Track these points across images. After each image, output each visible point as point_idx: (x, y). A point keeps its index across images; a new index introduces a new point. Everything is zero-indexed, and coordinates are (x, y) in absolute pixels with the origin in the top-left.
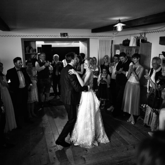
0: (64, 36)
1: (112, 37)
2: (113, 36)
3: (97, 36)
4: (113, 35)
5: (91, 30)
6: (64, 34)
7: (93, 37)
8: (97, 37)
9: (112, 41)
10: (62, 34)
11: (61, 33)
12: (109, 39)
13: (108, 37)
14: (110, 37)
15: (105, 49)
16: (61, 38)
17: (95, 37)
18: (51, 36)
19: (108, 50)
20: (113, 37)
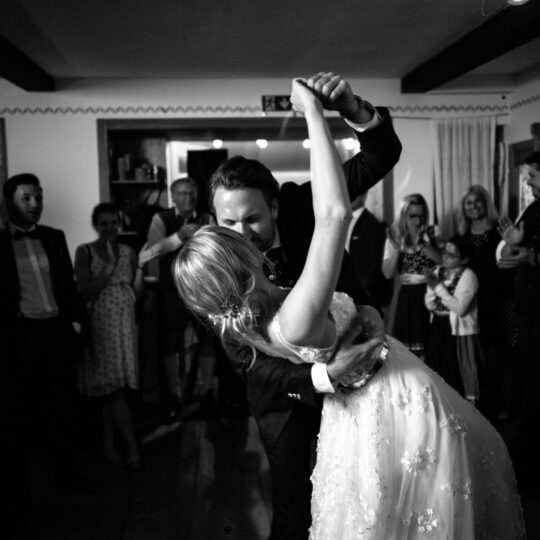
0: (279, 108)
1: (496, 112)
2: (505, 107)
3: (426, 108)
4: (500, 103)
5: (397, 83)
6: (278, 99)
7: (408, 113)
8: (425, 114)
9: (500, 130)
10: (270, 101)
11: (264, 98)
12: (484, 121)
13: (479, 113)
14: (488, 113)
15: (466, 164)
16: (263, 115)
17: (417, 114)
18: (224, 107)
19: (480, 168)
20: (505, 111)
